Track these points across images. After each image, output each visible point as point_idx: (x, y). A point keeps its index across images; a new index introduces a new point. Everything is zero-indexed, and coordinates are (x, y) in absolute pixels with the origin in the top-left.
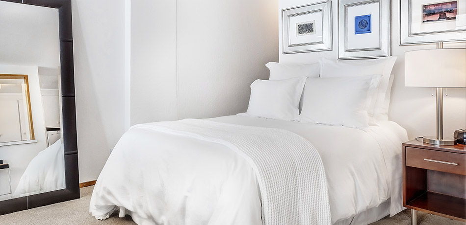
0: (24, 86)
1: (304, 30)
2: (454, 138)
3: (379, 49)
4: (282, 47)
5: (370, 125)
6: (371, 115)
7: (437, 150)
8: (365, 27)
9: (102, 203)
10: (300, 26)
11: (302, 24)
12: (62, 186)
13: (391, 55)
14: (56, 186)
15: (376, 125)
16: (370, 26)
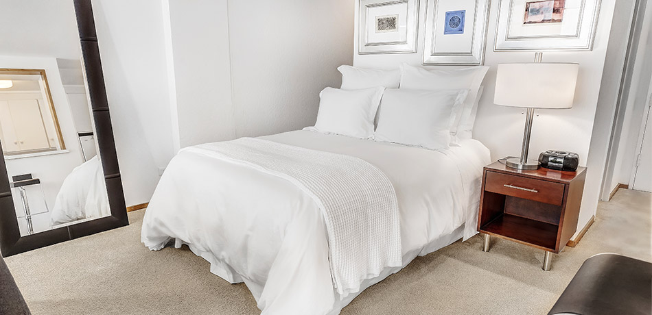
0: (42, 83)
1: (385, 25)
2: (539, 161)
3: (470, 54)
4: (358, 46)
5: (451, 145)
6: (454, 134)
7: (518, 175)
8: (457, 25)
9: (154, 234)
10: (380, 20)
11: (382, 18)
12: (107, 213)
13: (483, 64)
14: (101, 214)
15: (458, 146)
16: (463, 26)
